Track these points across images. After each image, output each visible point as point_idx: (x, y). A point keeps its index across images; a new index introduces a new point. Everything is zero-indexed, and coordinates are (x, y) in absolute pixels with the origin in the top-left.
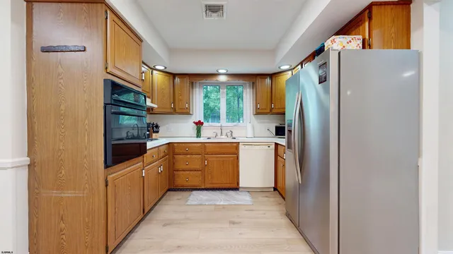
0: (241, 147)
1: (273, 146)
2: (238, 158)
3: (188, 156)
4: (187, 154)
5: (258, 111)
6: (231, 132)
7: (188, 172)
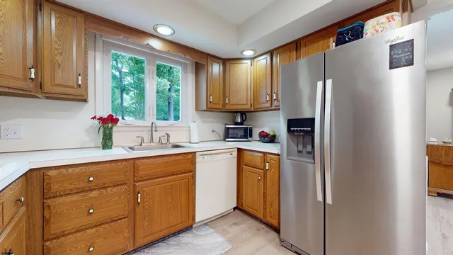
0: (199, 159)
1: (235, 154)
2: (194, 177)
3: (95, 193)
4: (91, 190)
5: (210, 106)
6: (168, 135)
7: (94, 230)
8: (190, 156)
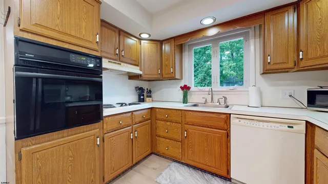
0: (234, 121)
1: (302, 127)
2: (228, 136)
3: (168, 123)
4: (167, 121)
6: (225, 98)
7: (169, 140)
8: (224, 116)
